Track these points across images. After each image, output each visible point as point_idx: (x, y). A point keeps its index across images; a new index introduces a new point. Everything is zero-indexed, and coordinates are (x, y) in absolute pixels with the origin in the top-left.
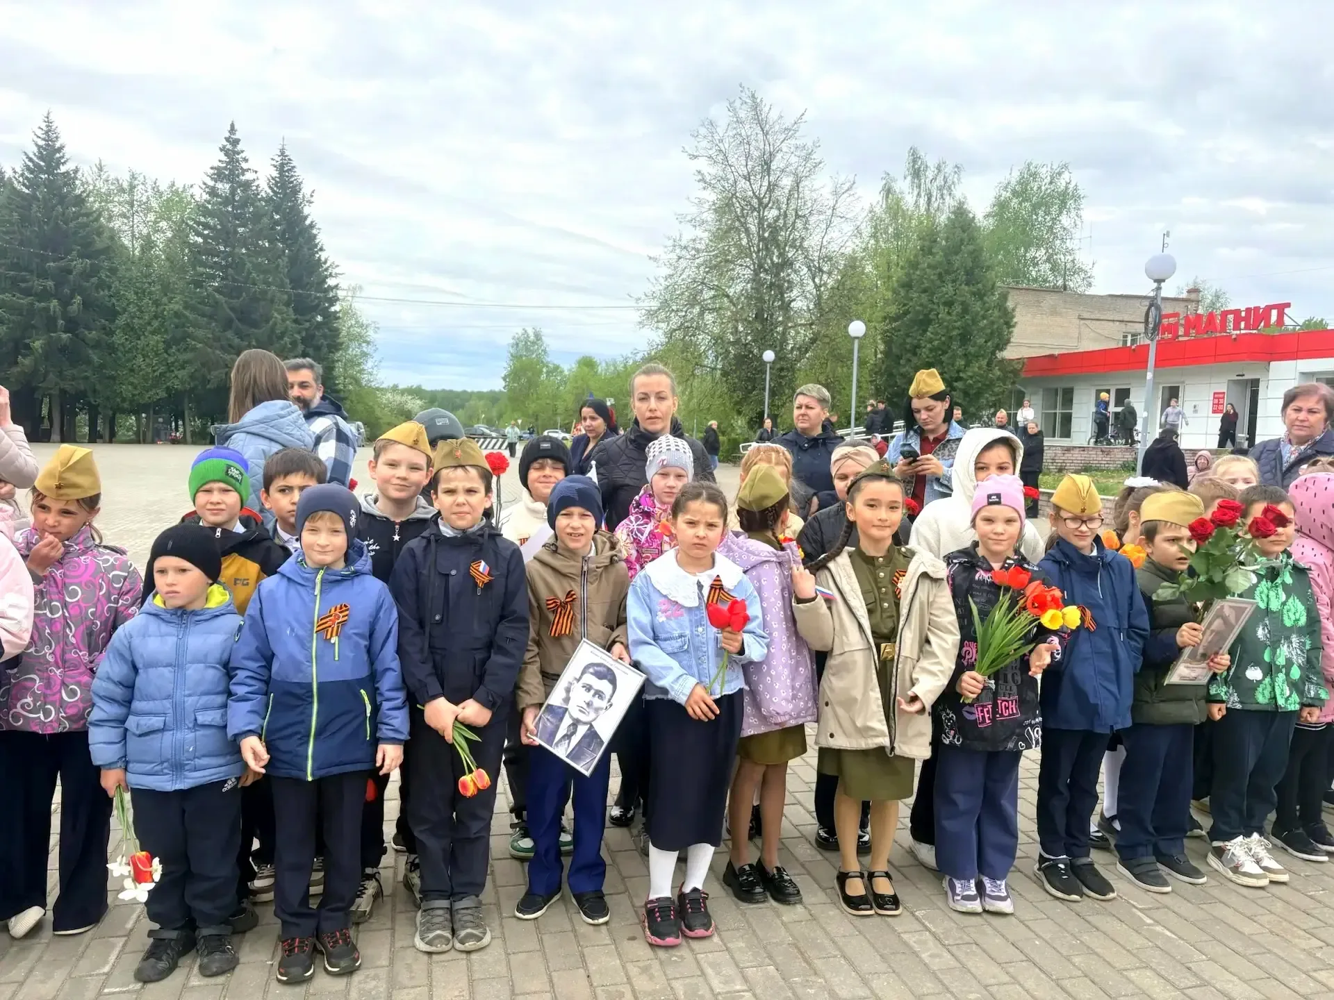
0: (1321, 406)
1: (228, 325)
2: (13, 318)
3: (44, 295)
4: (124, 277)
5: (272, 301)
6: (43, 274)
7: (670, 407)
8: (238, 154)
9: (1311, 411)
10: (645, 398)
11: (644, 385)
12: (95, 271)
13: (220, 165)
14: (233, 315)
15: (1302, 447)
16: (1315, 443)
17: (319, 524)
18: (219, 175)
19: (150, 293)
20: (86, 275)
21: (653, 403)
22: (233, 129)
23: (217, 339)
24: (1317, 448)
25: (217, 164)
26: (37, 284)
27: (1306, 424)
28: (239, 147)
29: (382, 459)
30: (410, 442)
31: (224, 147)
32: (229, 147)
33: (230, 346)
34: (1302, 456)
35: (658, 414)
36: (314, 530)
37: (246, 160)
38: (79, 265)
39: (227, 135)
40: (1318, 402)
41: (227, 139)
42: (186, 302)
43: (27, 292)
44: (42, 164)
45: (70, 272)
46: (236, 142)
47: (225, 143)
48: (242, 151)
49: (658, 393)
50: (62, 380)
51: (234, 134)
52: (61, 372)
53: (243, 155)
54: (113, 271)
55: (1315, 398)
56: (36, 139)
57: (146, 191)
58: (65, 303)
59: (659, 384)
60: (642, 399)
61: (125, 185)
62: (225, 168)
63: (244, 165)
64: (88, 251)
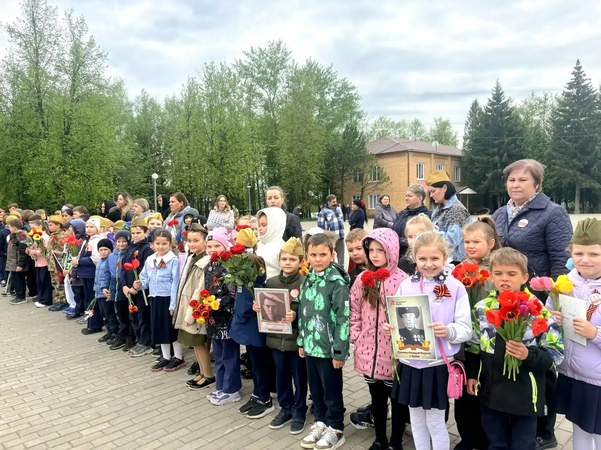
0: (528, 176)
1: (574, 156)
2: (482, 165)
3: (493, 155)
4: (527, 141)
5: (596, 141)
6: (494, 146)
7: (280, 201)
8: (581, 73)
9: (521, 180)
10: (270, 198)
11: (270, 194)
12: (514, 141)
13: (572, 81)
14: (576, 151)
15: (521, 207)
16: (529, 203)
17: (120, 240)
18: (571, 86)
19: (538, 147)
20: (509, 144)
21: (273, 200)
22: (578, 62)
23: (567, 164)
24: (530, 206)
25: (570, 81)
26: (491, 150)
27: (519, 189)
28: (581, 70)
29: (149, 223)
30: (157, 217)
31: (574, 72)
32: (576, 71)
33: (574, 166)
34: (520, 213)
35: (275, 204)
36: (119, 242)
37: (585, 75)
38: (506, 140)
39: (575, 66)
40: (525, 172)
41: (575, 68)
42: (553, 148)
43: (488, 154)
44: (495, 101)
45: (503, 143)
46: (580, 68)
47: (575, 70)
48: (583, 72)
49: (275, 196)
50: (500, 189)
51: (579, 64)
52: (500, 185)
53: (583, 73)
54: (522, 140)
55: (522, 171)
56: (493, 92)
57: (552, 100)
58: (501, 157)
59: (275, 193)
60: (270, 199)
61: (543, 99)
62: (575, 82)
63: (584, 78)
64: (511, 133)
